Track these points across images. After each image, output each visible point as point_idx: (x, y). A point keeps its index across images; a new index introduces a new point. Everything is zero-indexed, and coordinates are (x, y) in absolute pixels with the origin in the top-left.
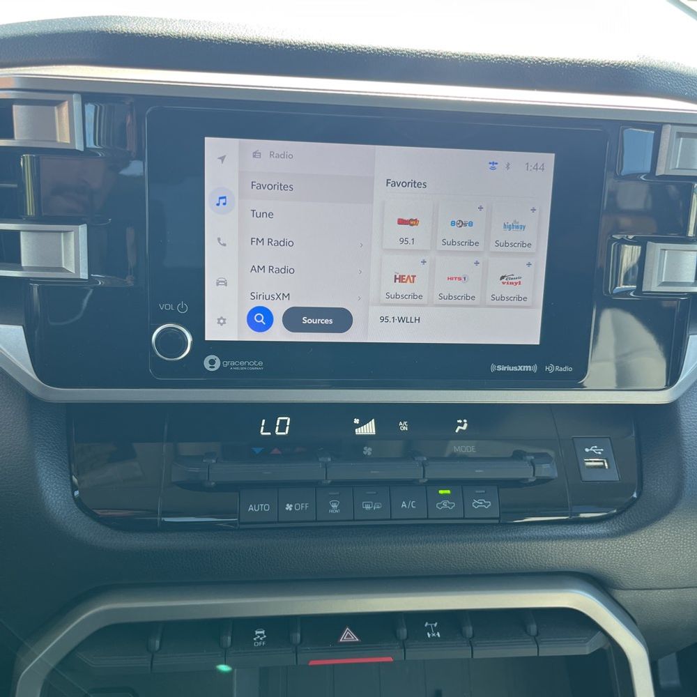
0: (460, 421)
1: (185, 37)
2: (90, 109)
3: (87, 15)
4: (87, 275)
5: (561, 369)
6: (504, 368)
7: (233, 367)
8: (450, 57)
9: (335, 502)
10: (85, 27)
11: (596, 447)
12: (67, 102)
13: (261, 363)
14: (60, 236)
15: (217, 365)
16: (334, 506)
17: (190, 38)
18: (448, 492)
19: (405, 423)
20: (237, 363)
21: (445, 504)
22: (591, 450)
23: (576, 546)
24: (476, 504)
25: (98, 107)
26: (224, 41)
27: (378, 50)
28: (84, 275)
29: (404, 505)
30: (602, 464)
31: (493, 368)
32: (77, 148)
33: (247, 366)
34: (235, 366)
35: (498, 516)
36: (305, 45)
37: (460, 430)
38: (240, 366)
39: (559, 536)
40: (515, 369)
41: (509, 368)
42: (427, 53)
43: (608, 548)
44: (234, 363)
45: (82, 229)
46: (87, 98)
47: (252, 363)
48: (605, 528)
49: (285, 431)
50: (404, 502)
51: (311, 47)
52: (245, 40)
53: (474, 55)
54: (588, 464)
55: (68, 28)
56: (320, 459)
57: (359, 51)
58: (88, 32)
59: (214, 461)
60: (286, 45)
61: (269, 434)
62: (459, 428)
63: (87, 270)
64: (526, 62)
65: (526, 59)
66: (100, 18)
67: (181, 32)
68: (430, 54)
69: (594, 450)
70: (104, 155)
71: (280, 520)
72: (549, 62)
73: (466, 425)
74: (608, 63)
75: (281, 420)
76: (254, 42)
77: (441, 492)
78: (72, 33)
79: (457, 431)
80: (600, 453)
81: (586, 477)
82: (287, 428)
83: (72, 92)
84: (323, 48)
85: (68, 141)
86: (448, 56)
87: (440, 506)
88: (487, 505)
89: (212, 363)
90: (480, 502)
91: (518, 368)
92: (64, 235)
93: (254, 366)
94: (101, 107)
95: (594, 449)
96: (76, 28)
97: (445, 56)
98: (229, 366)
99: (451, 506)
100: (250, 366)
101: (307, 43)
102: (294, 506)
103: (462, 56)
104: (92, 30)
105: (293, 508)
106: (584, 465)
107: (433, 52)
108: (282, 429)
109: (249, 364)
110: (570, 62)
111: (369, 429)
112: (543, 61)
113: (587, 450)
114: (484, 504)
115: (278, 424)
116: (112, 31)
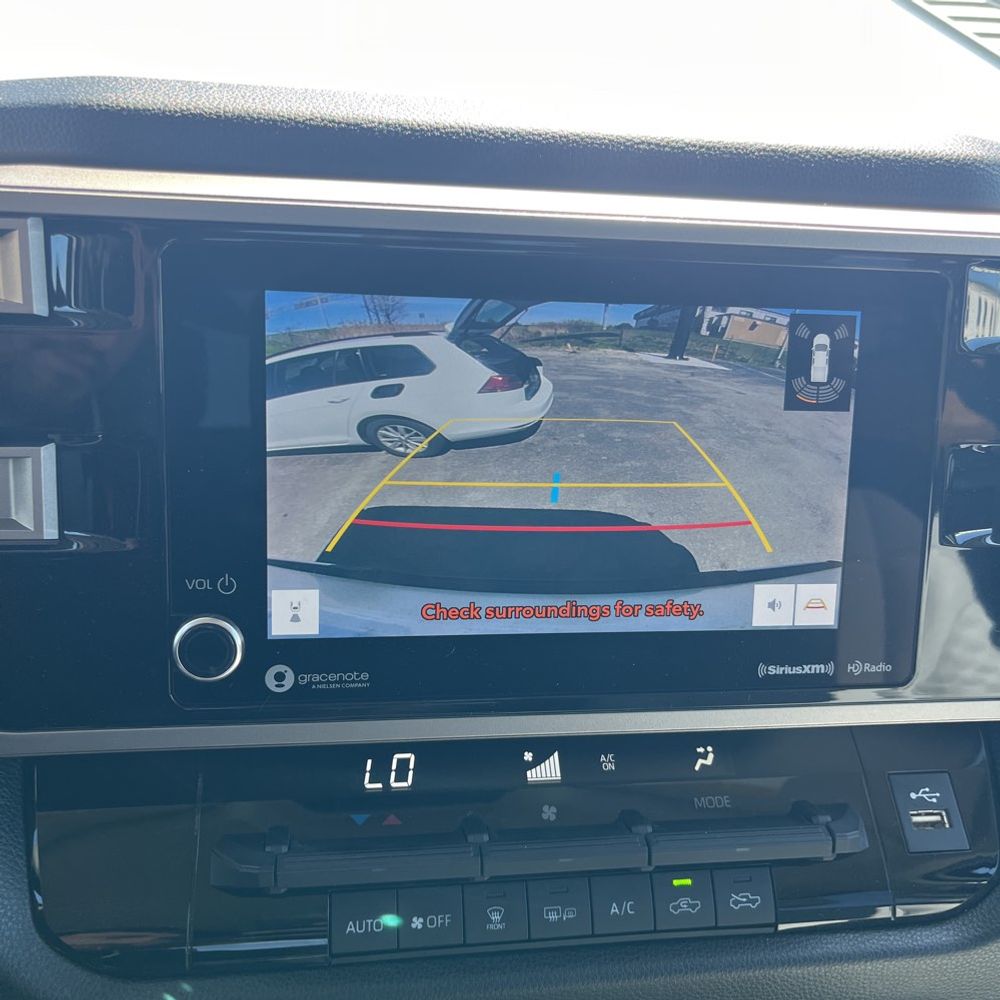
0: (701, 750)
1: (230, 115)
2: (60, 242)
3: (57, 76)
4: (56, 532)
5: (874, 669)
6: (780, 670)
7: (316, 683)
8: (682, 148)
9: (497, 910)
10: (54, 98)
11: (927, 790)
12: (16, 233)
13: (365, 676)
14: (7, 464)
15: (289, 682)
16: (496, 917)
17: (238, 117)
18: (688, 882)
19: (610, 756)
20: (323, 678)
21: (684, 903)
22: (920, 795)
23: (904, 968)
24: (736, 903)
25: (74, 239)
26: (297, 123)
27: (561, 137)
28: (51, 532)
29: (614, 909)
30: (938, 818)
31: (762, 670)
32: (35, 312)
33: (341, 681)
34: (320, 683)
35: (774, 921)
36: (438, 129)
37: (702, 765)
38: (328, 682)
39: (876, 953)
40: (797, 670)
41: (788, 670)
42: (643, 142)
43: (956, 967)
44: (318, 678)
45: (48, 453)
46: (54, 224)
47: (349, 677)
48: (951, 933)
49: (406, 781)
50: (614, 905)
51: (447, 133)
52: (333, 121)
53: (721, 145)
54: (916, 819)
55: (23, 99)
56: (471, 838)
57: (529, 139)
58: (57, 106)
59: (285, 849)
60: (405, 129)
61: (380, 786)
62: (700, 761)
63: (56, 522)
64: (808, 157)
65: (807, 152)
66: (80, 80)
67: (222, 106)
68: (649, 144)
69: (924, 796)
70: (82, 324)
71: (401, 947)
72: (845, 157)
73: (711, 757)
74: (941, 159)
75: (399, 760)
76: (348, 125)
77: (676, 882)
78: (28, 108)
79: (697, 768)
80: (934, 800)
81: (916, 844)
82: (411, 773)
83: (26, 215)
84: (468, 134)
85: (19, 299)
86: (679, 148)
87: (676, 908)
88: (754, 902)
89: (280, 679)
90: (742, 897)
91: (803, 669)
92: (14, 462)
93: (354, 681)
94: (78, 241)
95: (924, 794)
96: (35, 99)
97: (673, 148)
98: (310, 683)
99: (693, 907)
100: (346, 681)
101: (440, 126)
102: (425, 920)
103: (701, 147)
104: (64, 104)
105: (424, 924)
106: (910, 820)
107: (654, 141)
108: (402, 777)
109: (345, 677)
110: (878, 158)
111: (549, 770)
112: (836, 156)
113: (913, 796)
114: (749, 901)
115: (394, 767)
116: (99, 105)
